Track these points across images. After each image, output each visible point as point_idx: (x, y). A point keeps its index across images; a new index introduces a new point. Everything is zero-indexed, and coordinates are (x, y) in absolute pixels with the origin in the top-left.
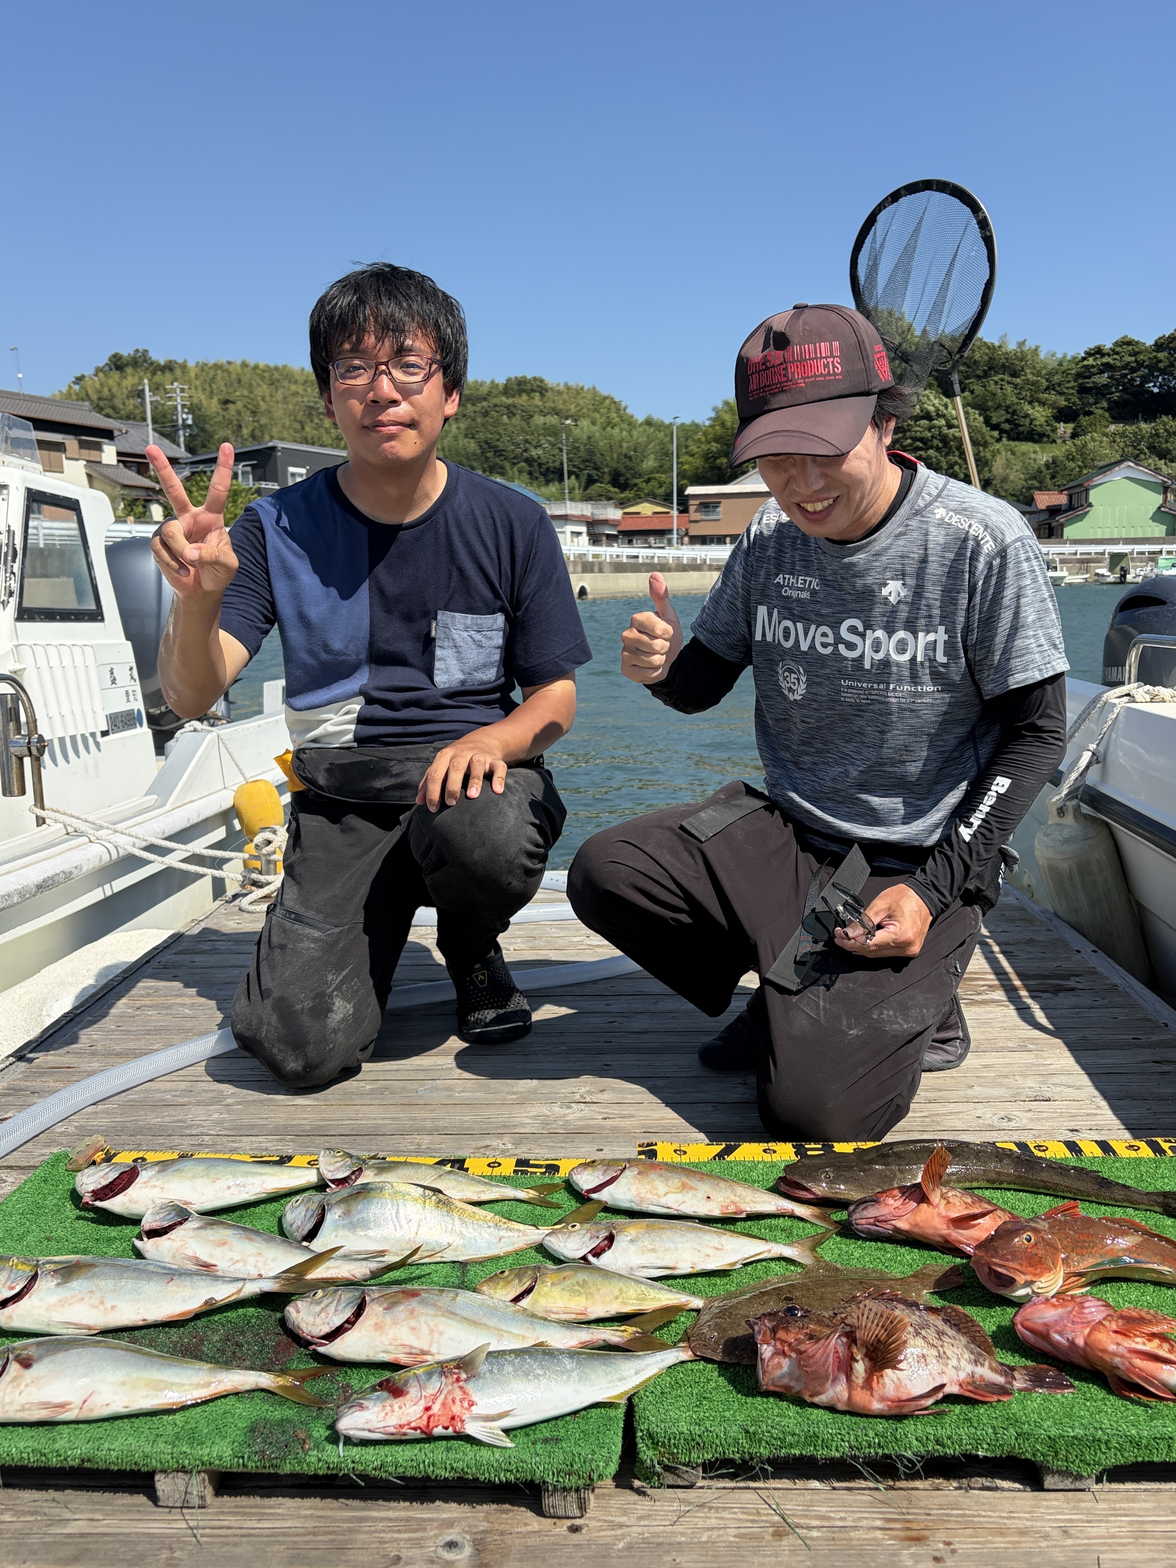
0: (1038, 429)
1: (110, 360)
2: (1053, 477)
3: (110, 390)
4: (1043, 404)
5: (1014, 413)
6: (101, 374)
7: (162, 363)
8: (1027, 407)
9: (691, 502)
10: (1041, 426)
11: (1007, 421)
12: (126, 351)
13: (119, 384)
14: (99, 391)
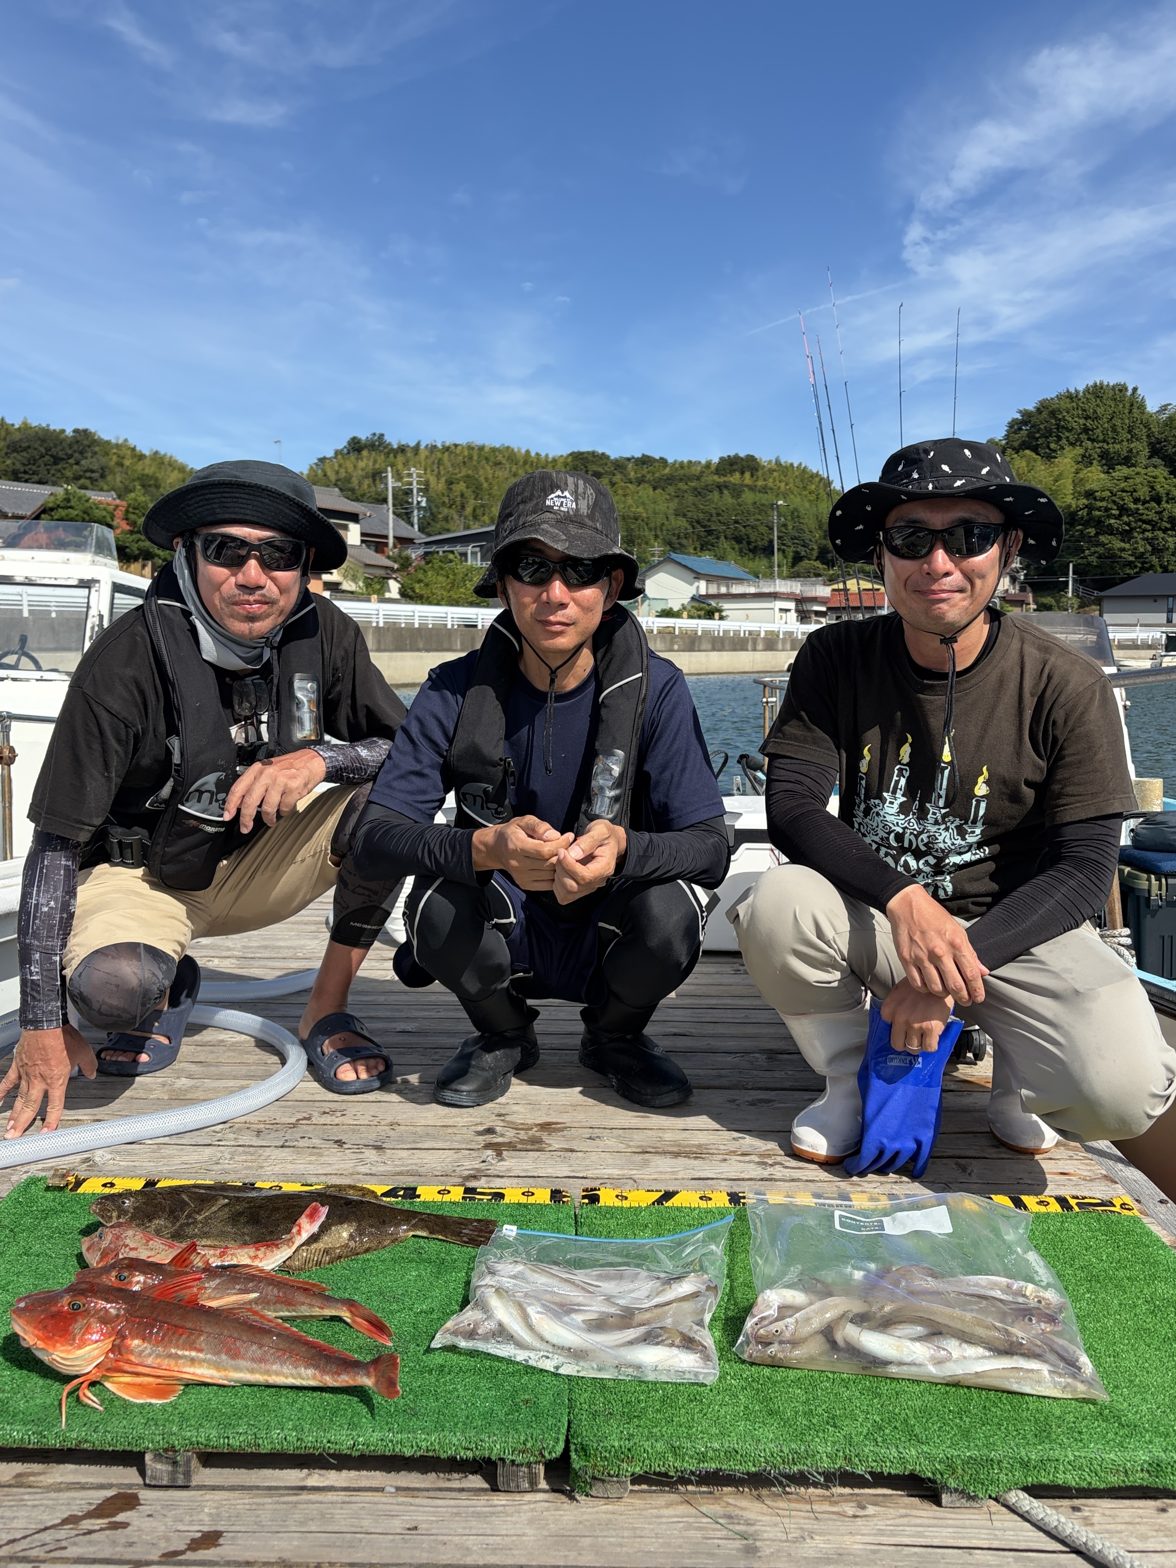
1: (349, 443)
3: (347, 472)
6: (340, 457)
7: (395, 446)
12: (363, 435)
13: (355, 467)
14: (337, 473)
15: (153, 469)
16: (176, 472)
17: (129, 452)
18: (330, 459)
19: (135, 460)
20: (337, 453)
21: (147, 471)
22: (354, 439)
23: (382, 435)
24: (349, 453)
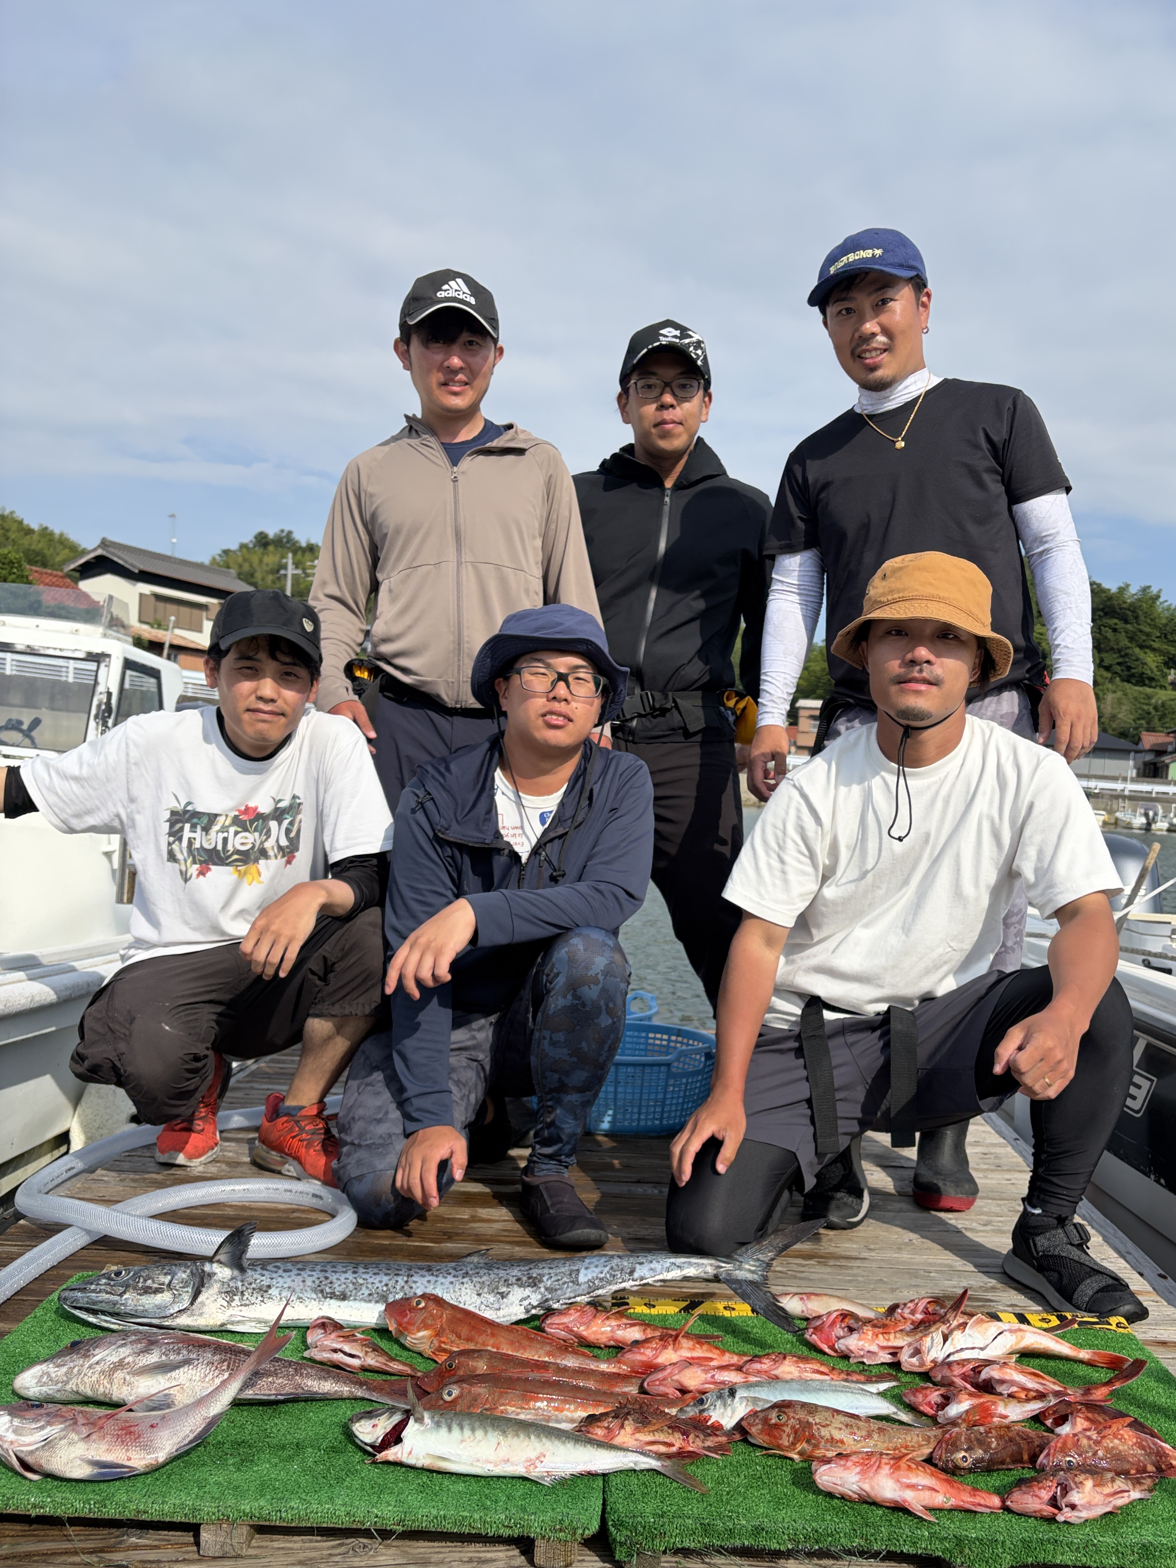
0: (1149, 672)
1: (256, 537)
2: (1160, 719)
3: (251, 566)
4: (1154, 650)
5: (1126, 655)
6: (244, 550)
7: (304, 544)
8: (1137, 650)
9: (802, 713)
10: (1151, 669)
11: (1119, 664)
12: (272, 532)
13: (261, 561)
14: (241, 566)
15: (40, 546)
16: (67, 551)
17: (16, 525)
18: (234, 552)
19: (22, 533)
20: (243, 546)
21: (33, 547)
22: (261, 533)
23: (290, 533)
24: (255, 546)
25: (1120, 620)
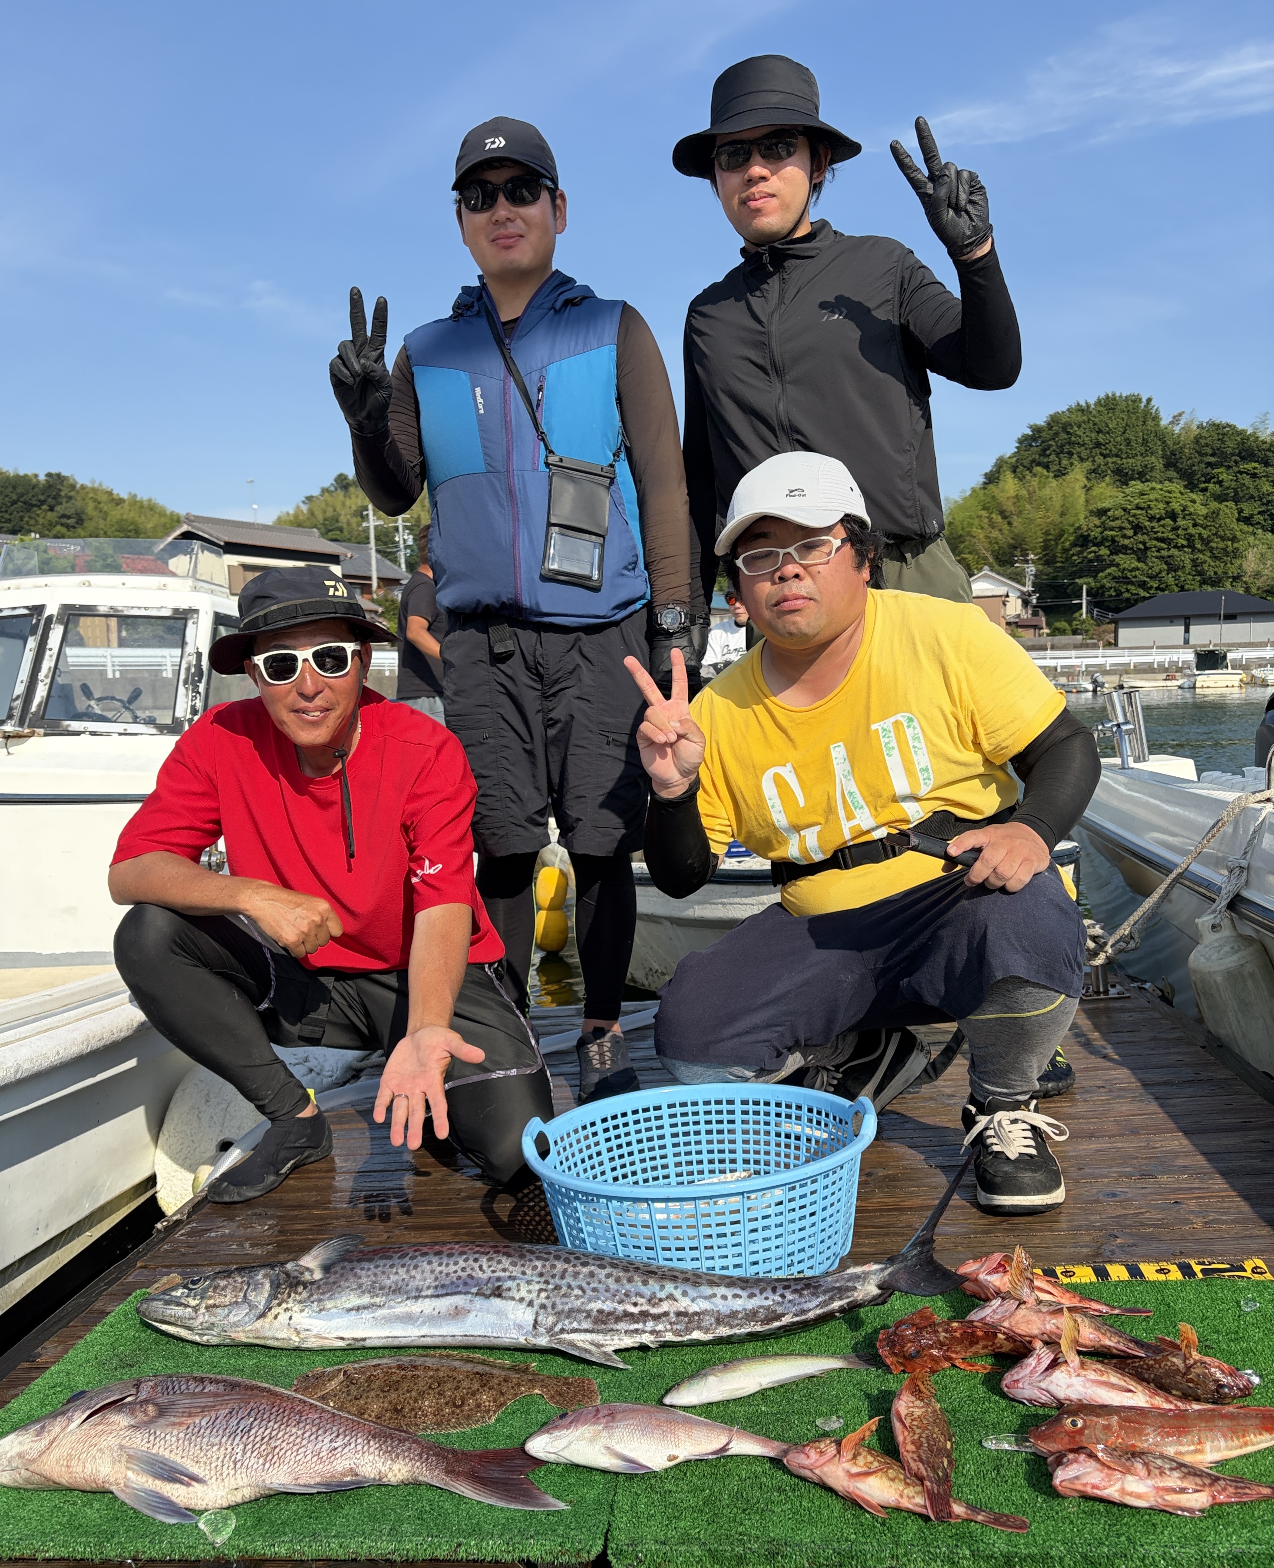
1: (336, 480)
6: (326, 494)
13: (344, 504)
15: (132, 514)
17: (106, 496)
18: (316, 497)
19: (113, 504)
20: (324, 491)
22: (337, 475)
25: (1260, 463)
